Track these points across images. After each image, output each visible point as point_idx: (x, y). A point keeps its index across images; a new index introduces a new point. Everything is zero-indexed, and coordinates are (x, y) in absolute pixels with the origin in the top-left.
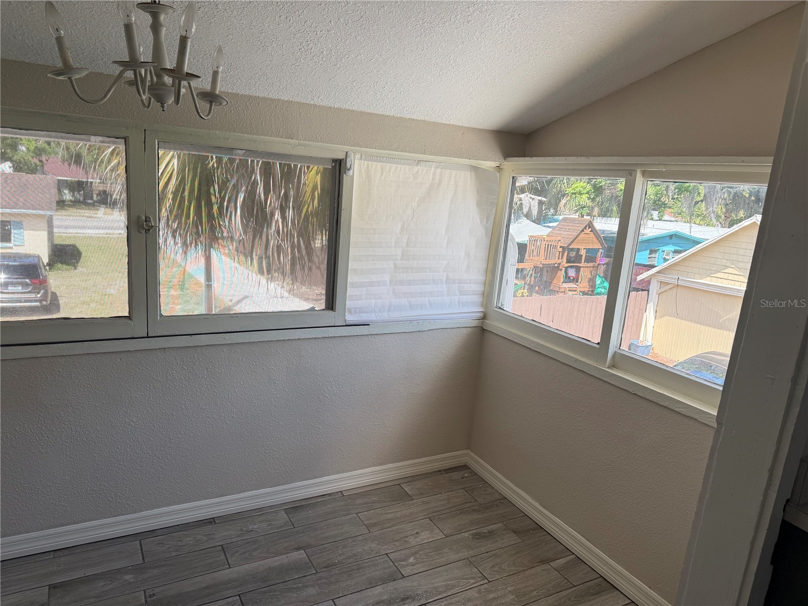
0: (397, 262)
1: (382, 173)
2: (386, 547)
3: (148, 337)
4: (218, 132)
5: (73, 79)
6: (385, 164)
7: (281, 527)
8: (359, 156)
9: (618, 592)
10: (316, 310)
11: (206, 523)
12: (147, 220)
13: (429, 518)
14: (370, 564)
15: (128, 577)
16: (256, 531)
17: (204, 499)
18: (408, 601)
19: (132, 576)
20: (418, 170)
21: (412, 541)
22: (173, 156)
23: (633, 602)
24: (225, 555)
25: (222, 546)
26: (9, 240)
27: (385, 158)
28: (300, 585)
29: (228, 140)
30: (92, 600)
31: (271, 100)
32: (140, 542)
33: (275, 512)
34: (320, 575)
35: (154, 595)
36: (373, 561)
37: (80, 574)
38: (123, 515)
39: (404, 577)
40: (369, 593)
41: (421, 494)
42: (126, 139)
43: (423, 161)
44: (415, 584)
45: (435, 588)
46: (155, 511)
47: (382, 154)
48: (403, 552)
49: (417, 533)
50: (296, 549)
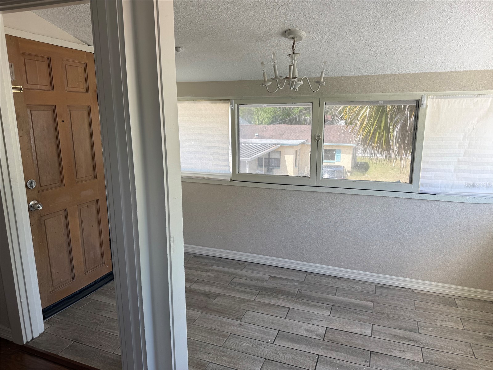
0: (460, 158)
1: (449, 105)
2: (419, 318)
3: (316, 186)
4: (350, 94)
5: (267, 86)
6: (451, 99)
7: (369, 291)
8: (432, 96)
10: (401, 183)
11: (336, 278)
12: (318, 136)
13: (460, 318)
14: (404, 321)
15: (296, 284)
16: (356, 288)
18: (413, 342)
19: (297, 284)
20: (478, 100)
21: (439, 323)
22: (367, 108)
24: (336, 291)
25: (337, 288)
26: (334, 159)
27: (448, 96)
28: (361, 313)
29: (356, 97)
30: (281, 285)
31: (375, 75)
32: (307, 275)
33: (371, 285)
34: (374, 314)
35: (301, 292)
36: (407, 320)
37: (281, 276)
39: (419, 333)
40: (393, 330)
41: (465, 307)
42: (312, 103)
43: (482, 94)
44: (423, 338)
45: (434, 344)
46: (315, 265)
47: (446, 93)
48: (428, 324)
49: (445, 321)
50: (369, 301)
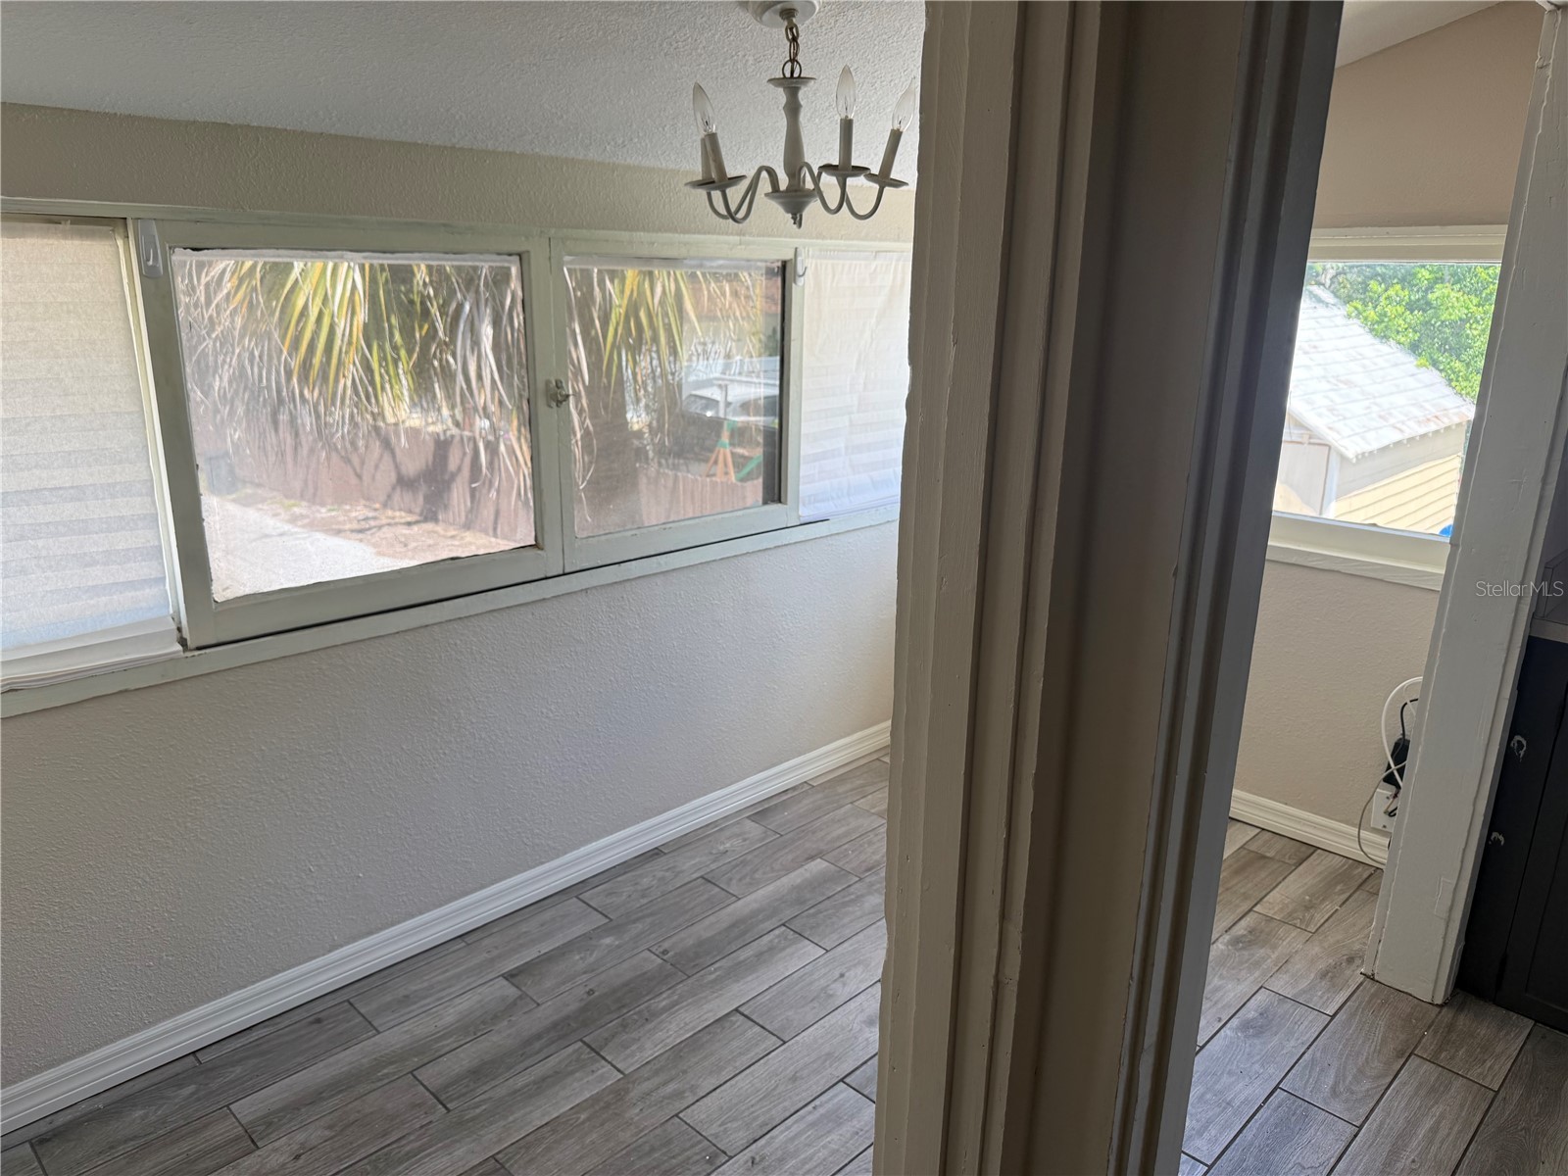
1: (834, 275)
3: (564, 574)
7: (761, 840)
9: (1239, 824)
11: (651, 857)
15: (609, 941)
16: (734, 851)
17: (642, 821)
20: (876, 268)
23: (1263, 829)
24: (718, 887)
25: (702, 877)
33: (737, 823)
34: (868, 880)
38: (542, 863)
50: (807, 859)
